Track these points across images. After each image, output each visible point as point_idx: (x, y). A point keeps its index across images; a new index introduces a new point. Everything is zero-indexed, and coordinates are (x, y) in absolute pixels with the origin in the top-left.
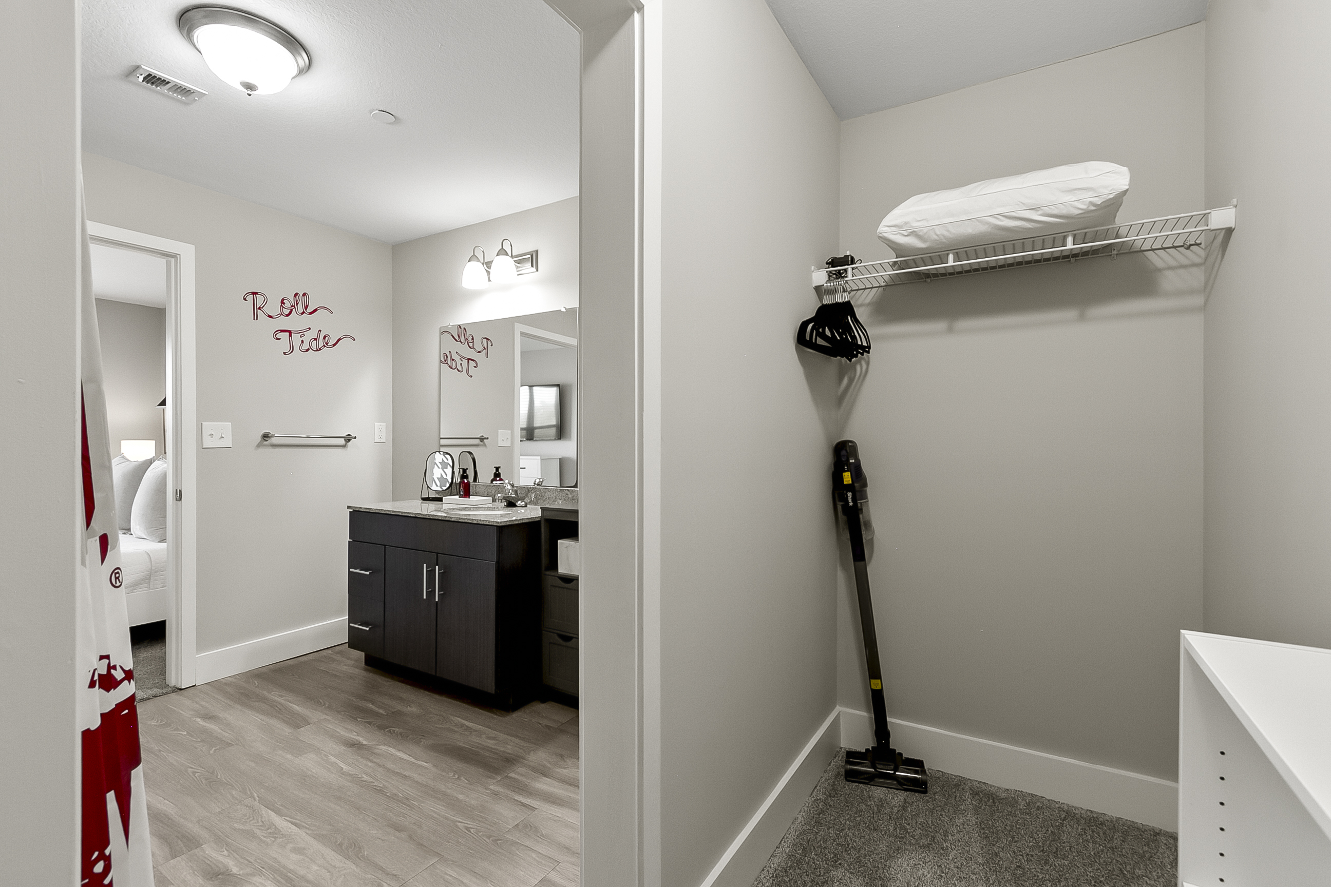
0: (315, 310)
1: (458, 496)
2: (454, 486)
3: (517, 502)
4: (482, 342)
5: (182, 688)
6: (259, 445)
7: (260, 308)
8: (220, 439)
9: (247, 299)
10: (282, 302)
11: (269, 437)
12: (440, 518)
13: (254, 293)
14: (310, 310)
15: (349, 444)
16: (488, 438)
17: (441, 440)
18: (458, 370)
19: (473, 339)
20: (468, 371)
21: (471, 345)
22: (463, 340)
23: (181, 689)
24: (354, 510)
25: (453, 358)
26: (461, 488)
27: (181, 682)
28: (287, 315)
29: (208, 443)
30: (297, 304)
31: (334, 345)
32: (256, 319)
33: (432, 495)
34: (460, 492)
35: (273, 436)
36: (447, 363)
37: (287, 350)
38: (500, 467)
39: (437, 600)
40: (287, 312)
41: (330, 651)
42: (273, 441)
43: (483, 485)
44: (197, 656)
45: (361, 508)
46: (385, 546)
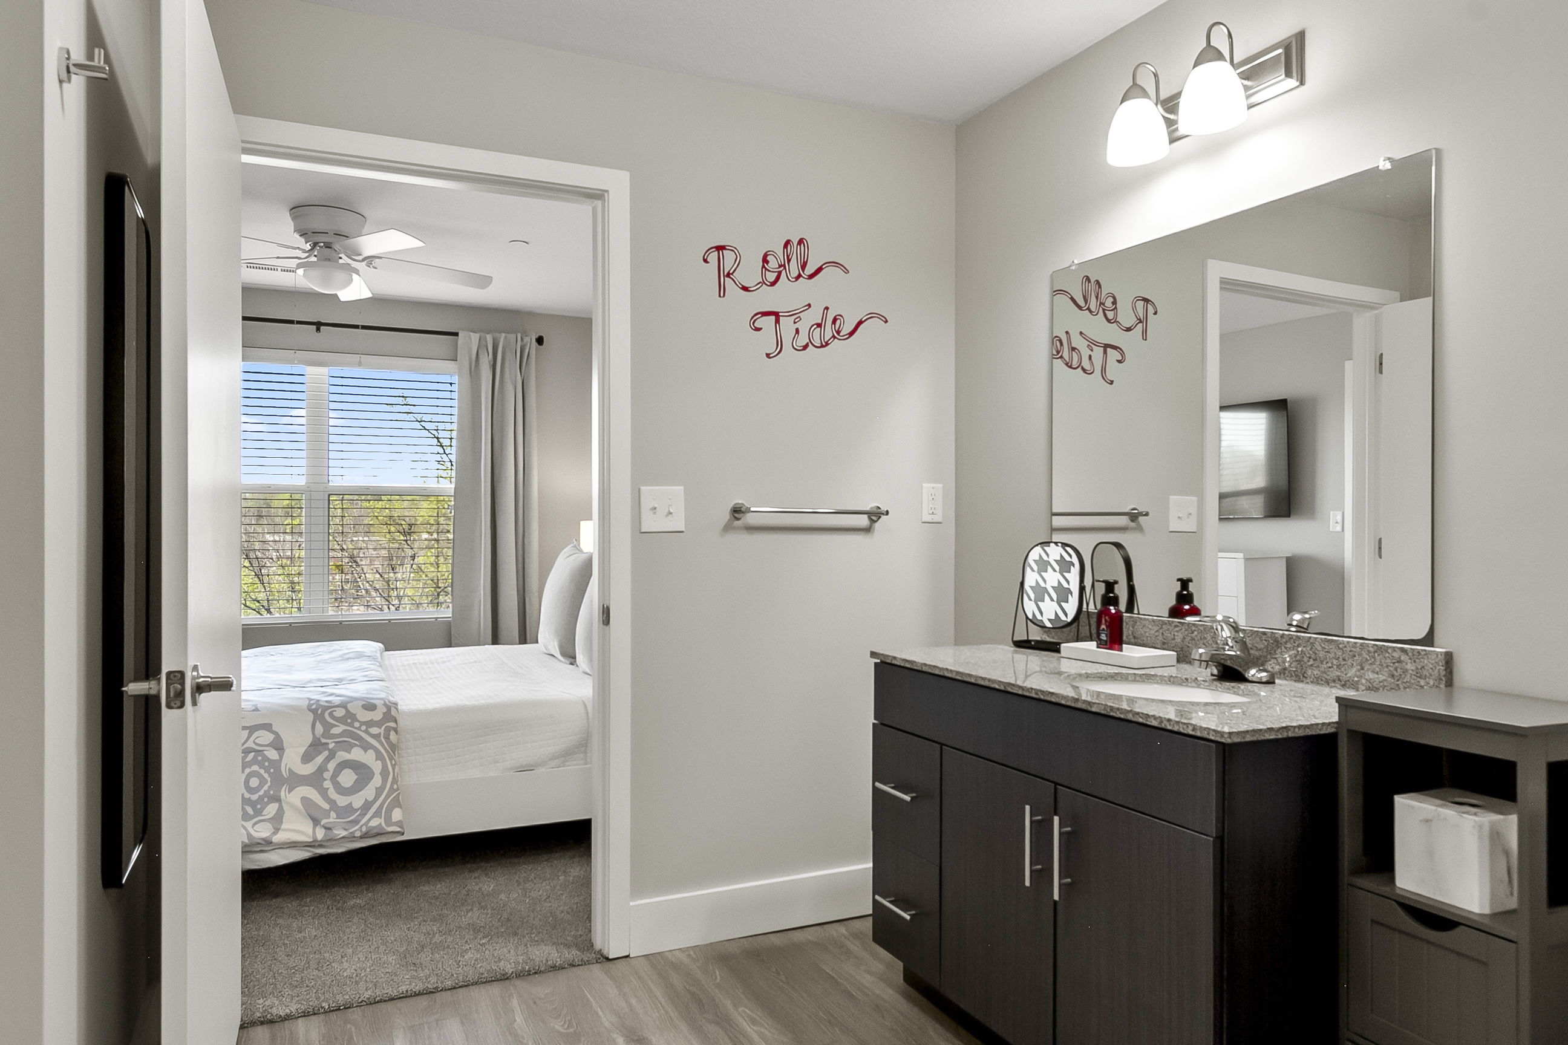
0: (819, 270)
1: (1095, 643)
2: (1083, 619)
3: (1249, 668)
4: (1134, 308)
5: (610, 958)
6: (727, 528)
7: (728, 275)
8: (667, 516)
9: (708, 260)
10: (765, 260)
11: (743, 512)
12: (1063, 702)
13: (720, 248)
14: (809, 270)
15: (877, 525)
16: (1147, 514)
17: (1053, 517)
18: (1084, 370)
19: (1114, 302)
20: (1104, 370)
21: (1110, 315)
22: (1093, 304)
23: (608, 959)
24: (882, 662)
25: (1073, 346)
26: (1103, 626)
27: (609, 949)
28: (773, 284)
29: (650, 523)
30: (789, 261)
31: (851, 334)
32: (722, 295)
33: (1036, 635)
34: (1099, 635)
35: (748, 511)
36: (1061, 357)
37: (772, 348)
38: (1190, 580)
39: (1056, 897)
40: (771, 277)
41: (842, 929)
42: (750, 519)
43: (1153, 621)
44: (632, 904)
45: (895, 658)
46: (942, 745)
